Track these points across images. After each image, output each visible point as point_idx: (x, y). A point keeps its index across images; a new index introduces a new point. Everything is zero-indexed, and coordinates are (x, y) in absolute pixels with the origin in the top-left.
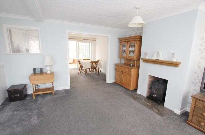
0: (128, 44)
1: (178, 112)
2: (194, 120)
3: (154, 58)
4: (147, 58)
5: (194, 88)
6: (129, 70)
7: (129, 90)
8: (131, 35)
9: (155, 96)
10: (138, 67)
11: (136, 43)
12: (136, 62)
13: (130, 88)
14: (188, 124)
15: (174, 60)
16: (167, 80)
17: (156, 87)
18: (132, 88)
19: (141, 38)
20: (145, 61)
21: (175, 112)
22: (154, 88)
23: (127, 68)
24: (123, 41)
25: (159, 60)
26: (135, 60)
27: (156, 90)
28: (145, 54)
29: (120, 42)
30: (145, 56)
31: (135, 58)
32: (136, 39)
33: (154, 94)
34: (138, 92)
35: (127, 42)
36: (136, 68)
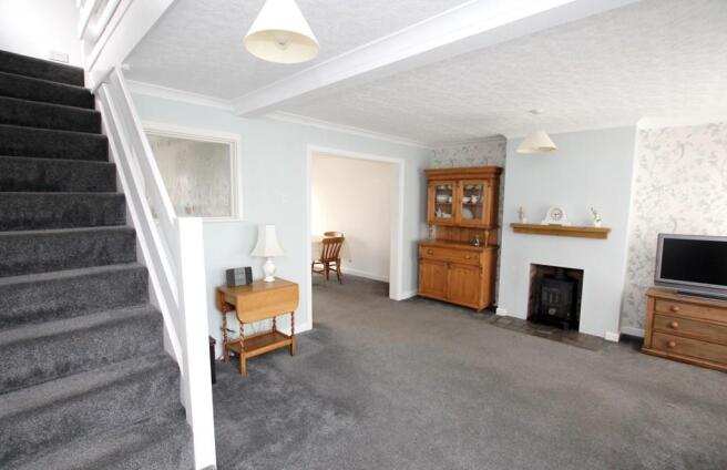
0: (457, 187)
1: (614, 336)
3: (546, 222)
4: (525, 221)
5: (632, 281)
6: (474, 254)
7: (475, 310)
9: (552, 311)
10: (495, 249)
11: (485, 183)
12: (487, 233)
13: (478, 303)
14: (646, 353)
16: (581, 272)
17: (555, 290)
18: (483, 304)
19: (499, 172)
20: (519, 229)
21: (607, 338)
22: (549, 294)
23: (467, 250)
24: (435, 180)
25: (560, 226)
26: (484, 230)
27: (554, 298)
28: (521, 212)
29: (429, 181)
30: (521, 218)
31: (486, 219)
32: (487, 176)
33: (549, 307)
34: (501, 311)
35: (457, 181)
36: (490, 249)
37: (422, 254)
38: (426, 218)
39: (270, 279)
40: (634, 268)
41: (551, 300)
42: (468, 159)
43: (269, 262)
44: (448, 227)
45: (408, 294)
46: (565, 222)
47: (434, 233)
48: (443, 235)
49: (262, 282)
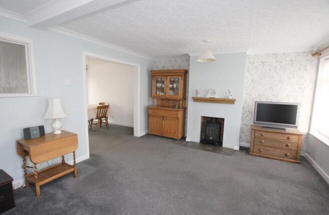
0: (167, 79)
1: (237, 148)
2: (255, 150)
3: (208, 96)
4: (199, 96)
5: (244, 123)
6: (175, 113)
7: (176, 140)
8: (165, 66)
9: (211, 138)
10: (185, 109)
11: (180, 78)
12: (181, 102)
13: (177, 136)
14: (251, 155)
15: (231, 98)
16: (224, 119)
17: (212, 128)
18: (180, 136)
19: (186, 72)
20: (196, 100)
21: (234, 149)
22: (209, 130)
23: (172, 111)
24: (155, 76)
25: (214, 98)
26: (180, 100)
27: (212, 132)
28: (197, 92)
29: (153, 76)
30: (197, 94)
31: (180, 95)
32: (181, 74)
33: (209, 136)
34: (188, 139)
35: (167, 76)
36: (183, 109)
37: (150, 113)
38: (151, 95)
39: (58, 132)
40: (244, 117)
41: (210, 133)
42: (171, 66)
43: (57, 122)
44: (162, 99)
45: (143, 133)
46: (216, 96)
47: (156, 102)
48: (160, 103)
49: (53, 135)
